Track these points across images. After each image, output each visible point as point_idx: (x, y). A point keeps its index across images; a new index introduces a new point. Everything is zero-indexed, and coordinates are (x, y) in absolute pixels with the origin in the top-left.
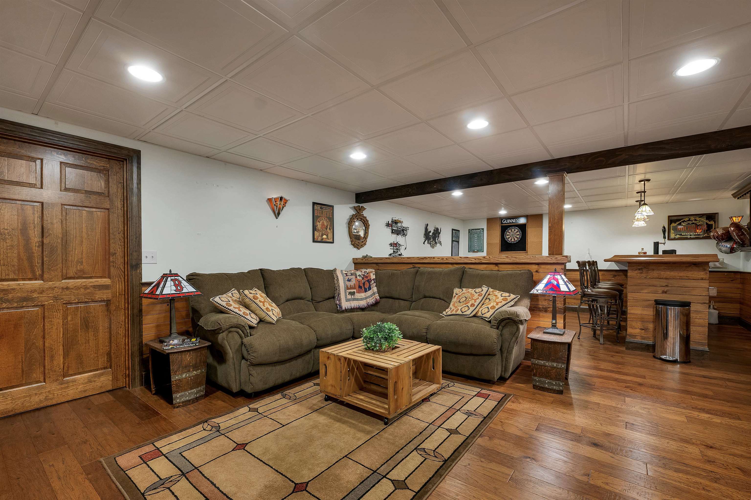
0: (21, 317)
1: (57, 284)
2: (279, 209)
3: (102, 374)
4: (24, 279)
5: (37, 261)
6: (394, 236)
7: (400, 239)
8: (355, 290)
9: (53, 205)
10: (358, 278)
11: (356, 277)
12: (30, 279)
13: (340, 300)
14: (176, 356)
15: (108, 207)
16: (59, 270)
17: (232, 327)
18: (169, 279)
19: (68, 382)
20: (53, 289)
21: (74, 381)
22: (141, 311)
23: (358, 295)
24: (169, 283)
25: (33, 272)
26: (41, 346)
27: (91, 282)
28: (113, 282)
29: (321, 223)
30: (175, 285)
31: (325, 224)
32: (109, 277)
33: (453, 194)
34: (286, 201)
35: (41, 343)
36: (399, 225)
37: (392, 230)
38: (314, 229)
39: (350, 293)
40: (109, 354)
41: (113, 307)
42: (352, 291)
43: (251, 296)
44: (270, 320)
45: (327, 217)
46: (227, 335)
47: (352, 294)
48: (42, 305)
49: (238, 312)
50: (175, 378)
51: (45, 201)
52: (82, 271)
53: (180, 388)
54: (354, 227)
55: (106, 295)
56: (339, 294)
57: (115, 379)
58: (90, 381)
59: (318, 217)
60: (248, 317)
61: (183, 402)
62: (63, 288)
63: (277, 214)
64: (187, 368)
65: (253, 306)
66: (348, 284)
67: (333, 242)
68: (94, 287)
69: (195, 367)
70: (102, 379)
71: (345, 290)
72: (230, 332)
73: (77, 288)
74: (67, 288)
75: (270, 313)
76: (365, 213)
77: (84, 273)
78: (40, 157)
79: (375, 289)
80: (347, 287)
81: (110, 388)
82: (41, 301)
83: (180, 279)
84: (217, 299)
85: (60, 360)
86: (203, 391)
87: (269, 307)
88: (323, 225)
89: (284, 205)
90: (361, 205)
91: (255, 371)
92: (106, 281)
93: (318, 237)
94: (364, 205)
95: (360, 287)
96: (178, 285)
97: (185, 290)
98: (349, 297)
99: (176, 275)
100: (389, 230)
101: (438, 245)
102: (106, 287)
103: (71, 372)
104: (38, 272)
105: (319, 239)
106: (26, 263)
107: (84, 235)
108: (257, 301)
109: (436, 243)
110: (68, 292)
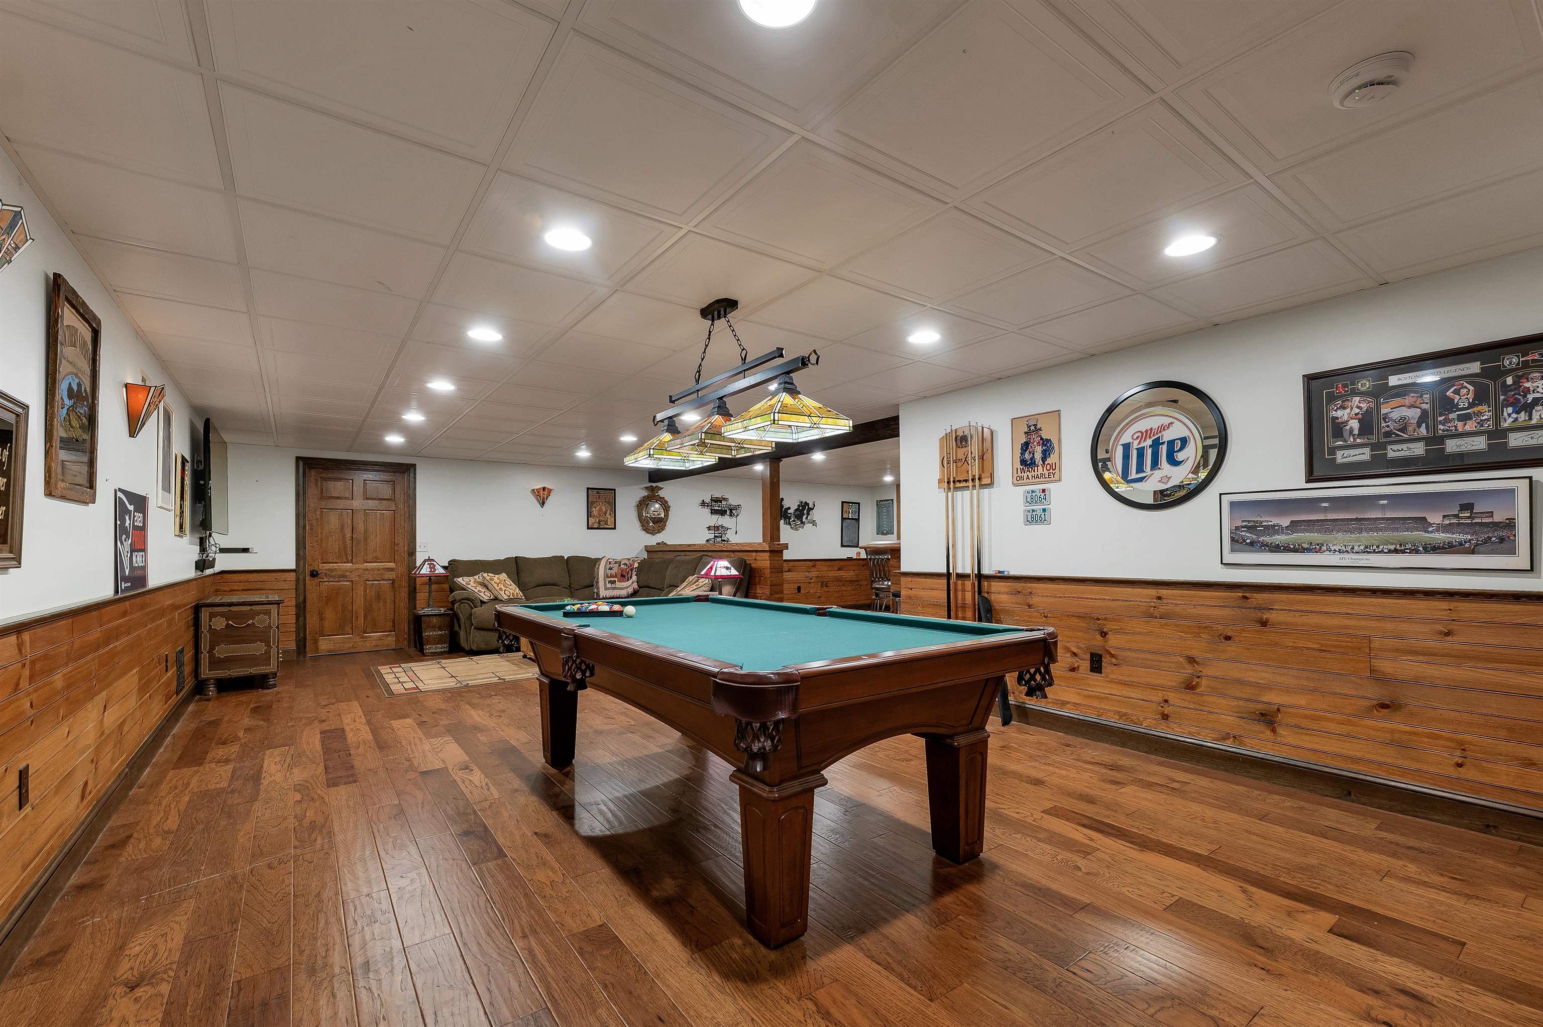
0: (340, 588)
1: (361, 566)
2: (543, 498)
3: (388, 635)
4: (342, 563)
5: (349, 551)
6: (715, 517)
7: (725, 521)
8: (616, 579)
9: (360, 510)
10: (622, 566)
11: (620, 566)
12: (345, 563)
13: (598, 589)
14: (425, 618)
15: (394, 509)
16: (362, 556)
17: (463, 599)
18: (427, 563)
19: (366, 637)
20: (357, 569)
21: (370, 637)
22: (415, 588)
23: (618, 585)
24: (426, 566)
25: (347, 558)
26: (351, 609)
27: (382, 566)
28: (396, 565)
29: (597, 508)
30: (430, 568)
31: (604, 509)
32: (394, 563)
33: (812, 457)
34: (550, 491)
35: (351, 607)
36: (724, 503)
37: (712, 510)
38: (589, 515)
39: (610, 582)
40: (393, 621)
41: (396, 585)
42: (612, 579)
43: (488, 578)
44: (502, 598)
45: (606, 502)
46: (460, 605)
47: (613, 582)
48: (352, 581)
49: (475, 590)
50: (425, 634)
51: (354, 509)
52: (376, 557)
53: (428, 643)
54: (652, 509)
55: (392, 575)
56: (598, 582)
57: (397, 641)
58: (380, 639)
59: (593, 503)
60: (482, 594)
61: (431, 653)
62: (364, 569)
63: (543, 504)
64: (433, 628)
65: (490, 586)
66: (609, 572)
67: (615, 528)
68: (384, 569)
69: (440, 629)
70: (389, 639)
71: (604, 578)
72: (462, 603)
73: (373, 569)
74: (367, 569)
75: (502, 593)
76: (661, 493)
77: (378, 559)
78: (351, 478)
79: (634, 578)
80: (607, 576)
81: (394, 647)
82: (351, 578)
83: (435, 563)
84: (460, 580)
85: (361, 620)
86: (446, 648)
87: (502, 587)
88: (600, 509)
89: (549, 495)
90: (654, 485)
91: (479, 634)
92: (392, 565)
93: (593, 524)
94: (660, 484)
95: (623, 576)
96: (432, 567)
97: (437, 572)
98: (609, 585)
99: (433, 560)
100: (707, 511)
101: (808, 526)
102: (392, 570)
103: (368, 631)
104: (350, 558)
105: (596, 526)
106: (343, 552)
107: (378, 531)
108: (493, 582)
109: (802, 523)
110: (367, 572)
